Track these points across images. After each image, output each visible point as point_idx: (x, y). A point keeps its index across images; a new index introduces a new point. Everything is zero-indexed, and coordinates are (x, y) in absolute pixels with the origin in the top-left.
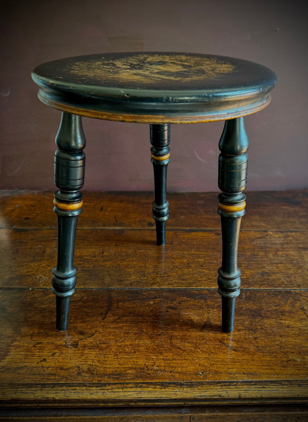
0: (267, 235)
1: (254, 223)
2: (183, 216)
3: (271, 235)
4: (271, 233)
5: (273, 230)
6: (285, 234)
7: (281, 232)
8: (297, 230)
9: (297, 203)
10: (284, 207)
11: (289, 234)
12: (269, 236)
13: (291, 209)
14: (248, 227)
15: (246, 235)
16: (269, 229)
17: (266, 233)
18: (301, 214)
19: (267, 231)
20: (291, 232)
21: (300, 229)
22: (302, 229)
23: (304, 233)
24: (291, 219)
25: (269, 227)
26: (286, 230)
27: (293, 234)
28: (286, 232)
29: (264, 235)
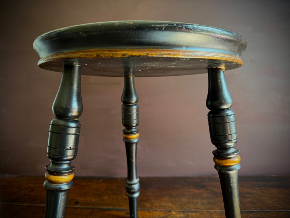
0: (169, 215)
1: (163, 204)
2: (107, 197)
3: (173, 215)
4: (174, 213)
5: (177, 210)
6: (186, 214)
7: (183, 212)
8: (197, 210)
9: (204, 187)
10: (192, 190)
11: (190, 214)
12: (172, 216)
13: (197, 191)
14: (156, 207)
15: (152, 215)
16: (173, 209)
17: (169, 213)
18: (204, 196)
19: (170, 211)
20: (192, 212)
21: (200, 209)
22: (202, 209)
23: (203, 213)
24: (195, 201)
25: (174, 207)
26: (188, 210)
27: (194, 214)
28: (187, 212)
29: (167, 215)
